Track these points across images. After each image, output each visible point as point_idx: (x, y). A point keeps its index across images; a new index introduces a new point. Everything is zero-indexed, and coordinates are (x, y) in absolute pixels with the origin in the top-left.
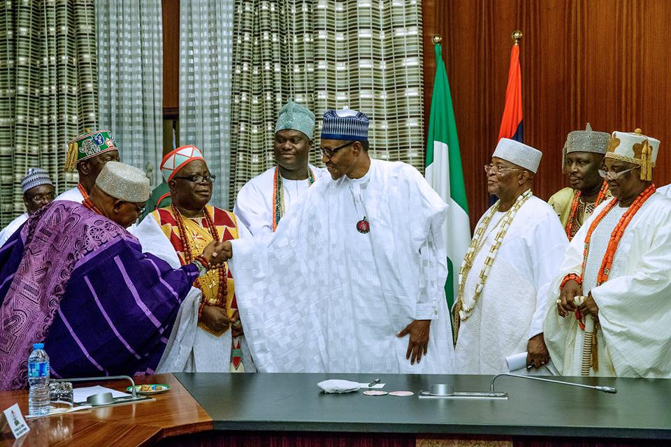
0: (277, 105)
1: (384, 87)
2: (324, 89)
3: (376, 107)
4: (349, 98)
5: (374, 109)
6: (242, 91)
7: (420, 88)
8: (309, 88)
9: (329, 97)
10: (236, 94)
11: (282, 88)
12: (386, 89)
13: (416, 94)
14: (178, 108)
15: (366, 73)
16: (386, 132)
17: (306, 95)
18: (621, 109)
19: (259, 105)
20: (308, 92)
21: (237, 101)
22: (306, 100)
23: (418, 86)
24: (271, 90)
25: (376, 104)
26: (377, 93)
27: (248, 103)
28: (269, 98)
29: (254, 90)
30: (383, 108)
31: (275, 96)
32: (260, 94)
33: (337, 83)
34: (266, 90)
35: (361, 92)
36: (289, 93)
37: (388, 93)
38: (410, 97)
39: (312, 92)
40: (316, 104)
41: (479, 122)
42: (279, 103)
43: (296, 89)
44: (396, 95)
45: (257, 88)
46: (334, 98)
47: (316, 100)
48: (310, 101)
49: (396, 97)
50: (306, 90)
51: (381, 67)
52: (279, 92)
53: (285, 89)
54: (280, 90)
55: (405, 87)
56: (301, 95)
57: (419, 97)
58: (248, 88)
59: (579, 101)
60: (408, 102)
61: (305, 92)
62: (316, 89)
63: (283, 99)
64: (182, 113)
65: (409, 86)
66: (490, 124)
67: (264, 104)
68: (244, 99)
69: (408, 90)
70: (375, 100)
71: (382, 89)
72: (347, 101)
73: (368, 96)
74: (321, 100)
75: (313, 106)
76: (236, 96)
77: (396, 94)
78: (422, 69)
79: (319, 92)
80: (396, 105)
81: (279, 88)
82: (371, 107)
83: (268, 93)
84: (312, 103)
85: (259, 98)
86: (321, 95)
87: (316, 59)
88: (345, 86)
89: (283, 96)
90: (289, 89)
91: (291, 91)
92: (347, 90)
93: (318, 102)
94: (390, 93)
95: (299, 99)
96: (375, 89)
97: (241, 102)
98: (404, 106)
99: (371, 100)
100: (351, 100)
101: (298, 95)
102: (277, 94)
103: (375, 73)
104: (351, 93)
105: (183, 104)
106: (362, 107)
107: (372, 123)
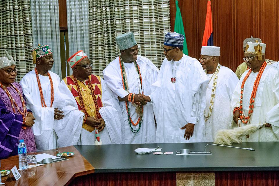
0: (109, 25)
2: (128, 18)
3: (150, 25)
4: (139, 22)
5: (149, 26)
6: (93, 20)
7: (169, 17)
8: (122, 17)
9: (130, 21)
10: (91, 21)
11: (110, 18)
12: (154, 17)
13: (167, 19)
14: (67, 27)
15: (146, 11)
16: (155, 36)
17: (121, 20)
19: (101, 25)
20: (122, 19)
21: (91, 24)
23: (168, 16)
24: (106, 19)
26: (150, 19)
27: (96, 25)
28: (105, 22)
29: (98, 19)
30: (153, 25)
31: (107, 21)
33: (134, 15)
34: (103, 19)
35: (144, 19)
36: (114, 20)
38: (165, 21)
39: (123, 19)
40: (125, 25)
41: (194, 32)
42: (109, 24)
43: (116, 18)
45: (100, 18)
46: (133, 22)
47: (125, 23)
48: (122, 23)
49: (159, 21)
51: (152, 8)
52: (109, 19)
53: (112, 18)
54: (110, 19)
55: (162, 16)
56: (118, 20)
57: (168, 21)
58: (96, 18)
59: (235, 23)
60: (164, 23)
61: (120, 19)
62: (125, 18)
63: (111, 23)
64: (69, 30)
65: (164, 16)
66: (199, 32)
67: (103, 25)
68: (94, 23)
69: (164, 18)
70: (150, 22)
72: (138, 23)
73: (147, 21)
74: (127, 23)
75: (123, 25)
76: (91, 22)
77: (159, 19)
78: (169, 9)
79: (126, 19)
80: (159, 24)
82: (148, 25)
83: (105, 20)
84: (123, 24)
85: (100, 22)
86: (127, 20)
87: (124, 5)
89: (111, 21)
91: (114, 19)
92: (138, 18)
94: (156, 19)
95: (118, 22)
96: (150, 17)
97: (93, 24)
98: (162, 24)
99: (148, 22)
100: (140, 23)
101: (117, 21)
102: (108, 20)
103: (150, 11)
104: (140, 20)
105: (69, 26)
106: (145, 25)
107: (149, 32)
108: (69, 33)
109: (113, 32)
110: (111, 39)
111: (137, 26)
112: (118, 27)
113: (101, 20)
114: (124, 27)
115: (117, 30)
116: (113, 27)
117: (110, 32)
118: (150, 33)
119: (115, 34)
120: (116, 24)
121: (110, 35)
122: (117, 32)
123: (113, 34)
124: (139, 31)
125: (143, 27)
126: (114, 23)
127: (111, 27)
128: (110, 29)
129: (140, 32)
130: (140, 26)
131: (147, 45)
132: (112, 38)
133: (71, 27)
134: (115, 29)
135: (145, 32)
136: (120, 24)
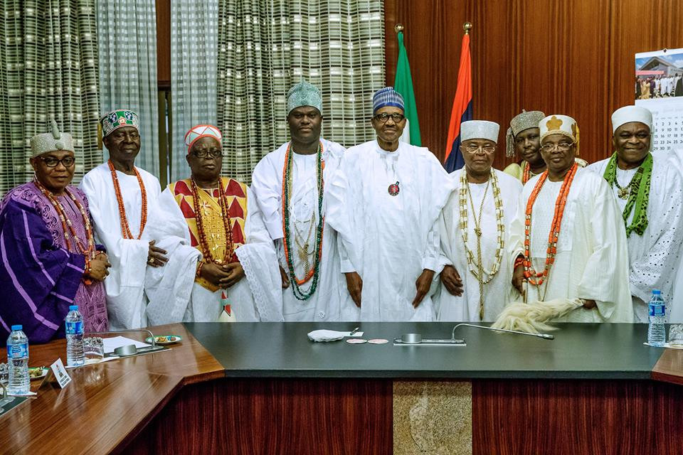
0: (258, 80)
1: (351, 65)
2: (299, 66)
3: (344, 82)
4: (321, 75)
5: (342, 84)
6: (227, 67)
8: (286, 65)
9: (304, 73)
10: (221, 69)
11: (262, 65)
12: (353, 67)
13: (379, 71)
14: (171, 81)
15: (336, 53)
16: (353, 104)
17: (283, 71)
19: (242, 79)
20: (285, 68)
21: (222, 76)
22: (283, 75)
23: (381, 64)
24: (253, 67)
25: (345, 79)
26: (345, 70)
27: (232, 78)
28: (251, 74)
29: (237, 66)
30: (350, 83)
31: (256, 72)
33: (311, 61)
34: (248, 67)
35: (332, 69)
36: (269, 69)
37: (355, 70)
38: (374, 74)
39: (289, 68)
40: (292, 80)
41: (433, 97)
42: (260, 78)
43: (274, 65)
45: (240, 65)
46: (308, 74)
47: (292, 76)
48: (286, 76)
49: (362, 74)
50: (283, 67)
51: (349, 48)
52: (259, 68)
53: (265, 65)
54: (260, 66)
55: (370, 65)
56: (279, 71)
58: (232, 64)
59: (518, 82)
62: (292, 66)
63: (263, 75)
64: (174, 86)
65: (373, 65)
67: (247, 79)
68: (229, 74)
69: (372, 67)
70: (344, 76)
71: (350, 67)
72: (319, 77)
73: (337, 73)
74: (296, 76)
75: (289, 81)
76: (222, 72)
77: (361, 71)
78: (384, 50)
79: (295, 69)
80: (362, 80)
82: (340, 82)
83: (250, 69)
84: (289, 78)
85: (242, 73)
86: (296, 71)
87: (292, 40)
88: (318, 64)
89: (263, 72)
90: (269, 66)
92: (319, 67)
93: (294, 78)
94: (357, 70)
95: (277, 74)
96: (343, 66)
97: (226, 77)
98: (368, 82)
99: (340, 76)
100: (323, 76)
101: (276, 71)
102: (258, 70)
103: (343, 53)
104: (323, 70)
105: (174, 78)
106: (332, 82)
107: (341, 96)
108: (174, 93)
110: (262, 107)
111: (317, 83)
112: (278, 85)
113: (243, 69)
114: (289, 84)
116: (266, 85)
117: (260, 94)
118: (342, 99)
119: (272, 97)
120: (275, 78)
121: (261, 101)
122: (275, 94)
123: (266, 98)
125: (329, 86)
126: (269, 76)
127: (263, 84)
128: (260, 88)
130: (323, 83)
131: (336, 122)
132: (265, 107)
133: (178, 80)
134: (271, 87)
135: (332, 95)
136: (282, 78)
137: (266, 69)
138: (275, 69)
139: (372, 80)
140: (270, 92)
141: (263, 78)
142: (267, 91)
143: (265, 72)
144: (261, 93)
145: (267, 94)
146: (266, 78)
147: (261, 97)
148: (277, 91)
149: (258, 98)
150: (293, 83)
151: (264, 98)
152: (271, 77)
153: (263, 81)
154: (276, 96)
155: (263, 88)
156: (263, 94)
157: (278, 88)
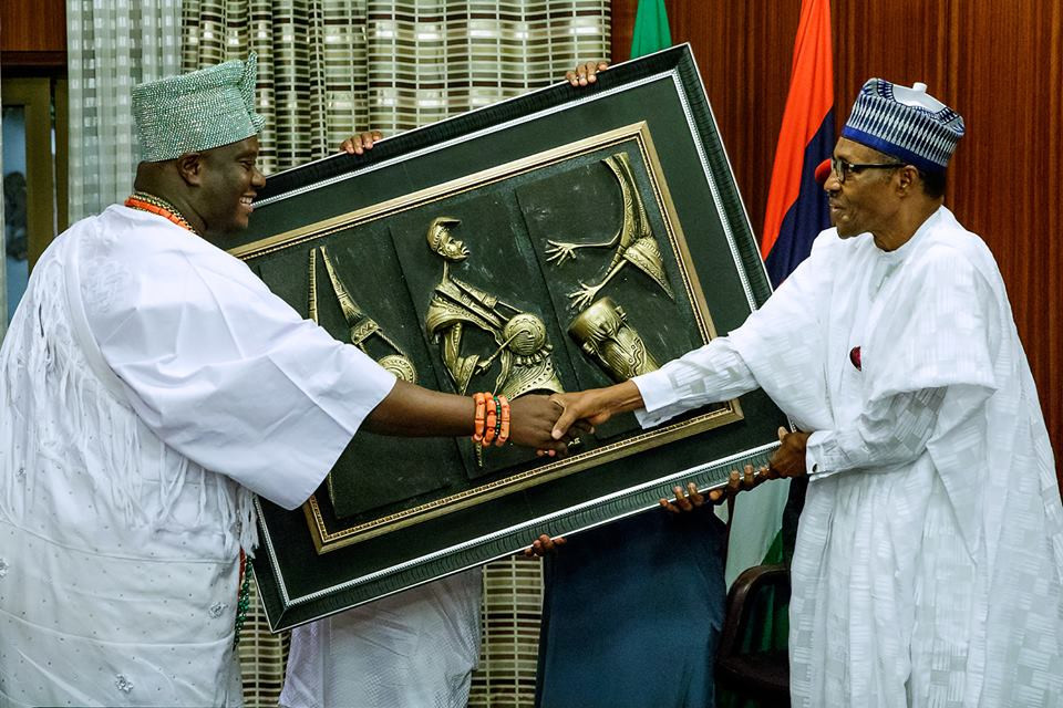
0: (284, 50)
1: (523, 14)
2: (389, 17)
3: (504, 59)
4: (444, 38)
5: (499, 63)
6: (204, 18)
7: (603, 17)
8: (356, 13)
9: (401, 34)
10: (189, 23)
11: (296, 12)
12: (527, 18)
13: (593, 30)
14: (66, 52)
17: (349, 27)
18: (1048, 80)
19: (242, 49)
20: (355, 22)
21: (194, 40)
22: (349, 39)
23: (599, 13)
24: (267, 17)
25: (506, 50)
26: (507, 26)
27: (217, 45)
28: (263, 35)
29: (229, 16)
30: (521, 60)
31: (279, 30)
32: (243, 25)
33: (420, 70)
34: (256, 18)
35: (472, 23)
36: (312, 24)
37: (532, 27)
38: (581, 38)
39: (363, 22)
40: (372, 50)
41: (733, 105)
42: (288, 45)
43: (326, 13)
44: (549, 33)
45: (236, 12)
46: (412, 36)
47: (372, 42)
48: (358, 42)
49: (549, 37)
50: (350, 17)
51: (519, 36)
52: (288, 21)
53: (303, 13)
54: (291, 16)
55: (570, 14)
56: (337, 28)
58: (218, 11)
59: (955, 60)
60: (575, 48)
61: (346, 22)
62: (372, 17)
63: (297, 38)
64: (74, 65)
65: (580, 14)
66: (757, 96)
67: (253, 47)
68: (208, 36)
69: (575, 21)
70: (504, 42)
71: (519, 18)
72: (441, 43)
73: (487, 34)
74: (383, 41)
75: (364, 54)
76: (193, 29)
77: (549, 29)
79: (378, 23)
80: (550, 54)
81: (288, 12)
82: (494, 58)
83: (262, 24)
84: (363, 46)
85: (240, 33)
86: (381, 29)
88: (437, 10)
89: (297, 30)
90: (312, 15)
91: (316, 19)
93: (377, 46)
94: (537, 26)
95: (332, 36)
96: (502, 17)
97: (202, 43)
98: (567, 56)
99: (494, 41)
100: (450, 43)
101: (331, 28)
102: (284, 25)
104: (449, 27)
105: (75, 46)
106: (474, 58)
107: (495, 94)
108: (75, 84)
109: (307, 89)
110: (293, 121)
111: (436, 61)
112: (335, 63)
113: (243, 24)
114: (364, 63)
115: (330, 76)
116: (305, 63)
117: (289, 88)
119: (320, 96)
120: (327, 46)
121: (292, 104)
122: (329, 88)
123: (306, 97)
124: (441, 86)
125: (466, 67)
126: (313, 40)
127: (297, 63)
128: (290, 72)
129: (450, 94)
130: (450, 60)
132: (302, 121)
133: (83, 51)
134: (318, 69)
135: (473, 90)
136: (345, 46)
137: (305, 22)
138: (327, 22)
139: (576, 52)
140: (315, 83)
141: (297, 46)
142: (306, 80)
143: (304, 31)
144: (292, 84)
145: (306, 88)
146: (304, 47)
147: (292, 94)
148: (333, 80)
149: (285, 97)
150: (372, 59)
151: (299, 97)
152: (317, 44)
153: (297, 54)
154: (331, 93)
155: (298, 71)
156: (297, 88)
157: (335, 72)
